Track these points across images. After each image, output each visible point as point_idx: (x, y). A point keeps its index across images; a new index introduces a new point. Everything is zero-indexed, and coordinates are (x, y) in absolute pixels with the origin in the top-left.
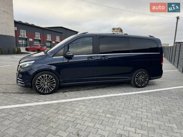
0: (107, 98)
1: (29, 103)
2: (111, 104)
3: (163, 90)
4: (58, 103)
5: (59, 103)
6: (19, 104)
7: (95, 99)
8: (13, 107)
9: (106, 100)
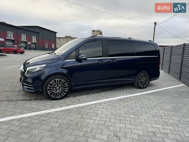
0: (120, 100)
1: (45, 110)
2: (128, 106)
3: (163, 90)
4: (76, 108)
5: (78, 108)
6: (35, 112)
7: (109, 101)
8: (31, 115)
9: (120, 102)
